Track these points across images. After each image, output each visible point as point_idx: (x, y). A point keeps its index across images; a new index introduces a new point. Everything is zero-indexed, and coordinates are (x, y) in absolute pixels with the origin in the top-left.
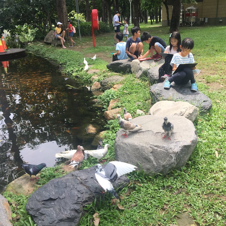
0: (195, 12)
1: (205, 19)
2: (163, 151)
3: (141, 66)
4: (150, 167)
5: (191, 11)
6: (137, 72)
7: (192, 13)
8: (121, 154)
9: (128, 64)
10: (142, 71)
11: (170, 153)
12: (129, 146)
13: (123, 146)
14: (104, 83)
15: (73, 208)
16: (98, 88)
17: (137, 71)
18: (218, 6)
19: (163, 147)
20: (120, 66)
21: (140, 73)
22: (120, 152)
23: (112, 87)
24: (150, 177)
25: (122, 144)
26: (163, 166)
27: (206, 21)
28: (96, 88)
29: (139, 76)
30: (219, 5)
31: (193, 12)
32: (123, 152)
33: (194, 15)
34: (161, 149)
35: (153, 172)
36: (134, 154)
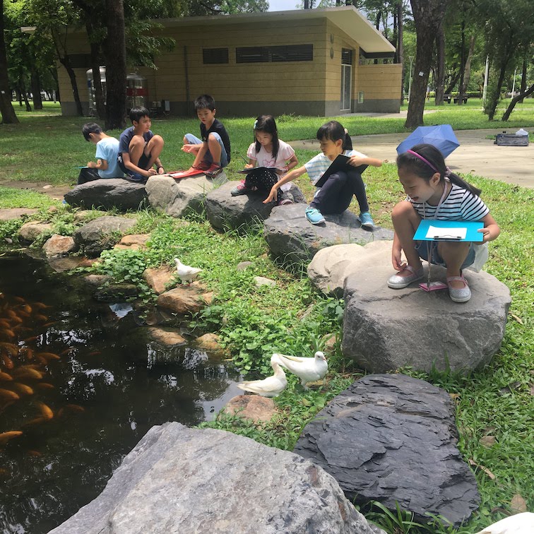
0: (141, 87)
1: (163, 102)
2: (480, 321)
3: (182, 190)
4: (461, 358)
5: (134, 85)
6: (169, 205)
7: (135, 89)
8: (395, 345)
9: (130, 189)
10: (188, 199)
11: (496, 322)
12: (407, 324)
13: (397, 327)
14: (91, 236)
15: (448, 455)
16: (66, 250)
17: (170, 201)
18: (187, 77)
19: (476, 313)
20: (109, 194)
21: (181, 205)
22: (391, 341)
23: (115, 244)
24: (464, 378)
25: (392, 324)
26: (485, 350)
27: (167, 108)
28: (61, 252)
29: (179, 212)
30: (189, 76)
31: (138, 87)
32: (398, 341)
33: (140, 92)
34: (475, 318)
35: (467, 368)
36: (424, 339)
